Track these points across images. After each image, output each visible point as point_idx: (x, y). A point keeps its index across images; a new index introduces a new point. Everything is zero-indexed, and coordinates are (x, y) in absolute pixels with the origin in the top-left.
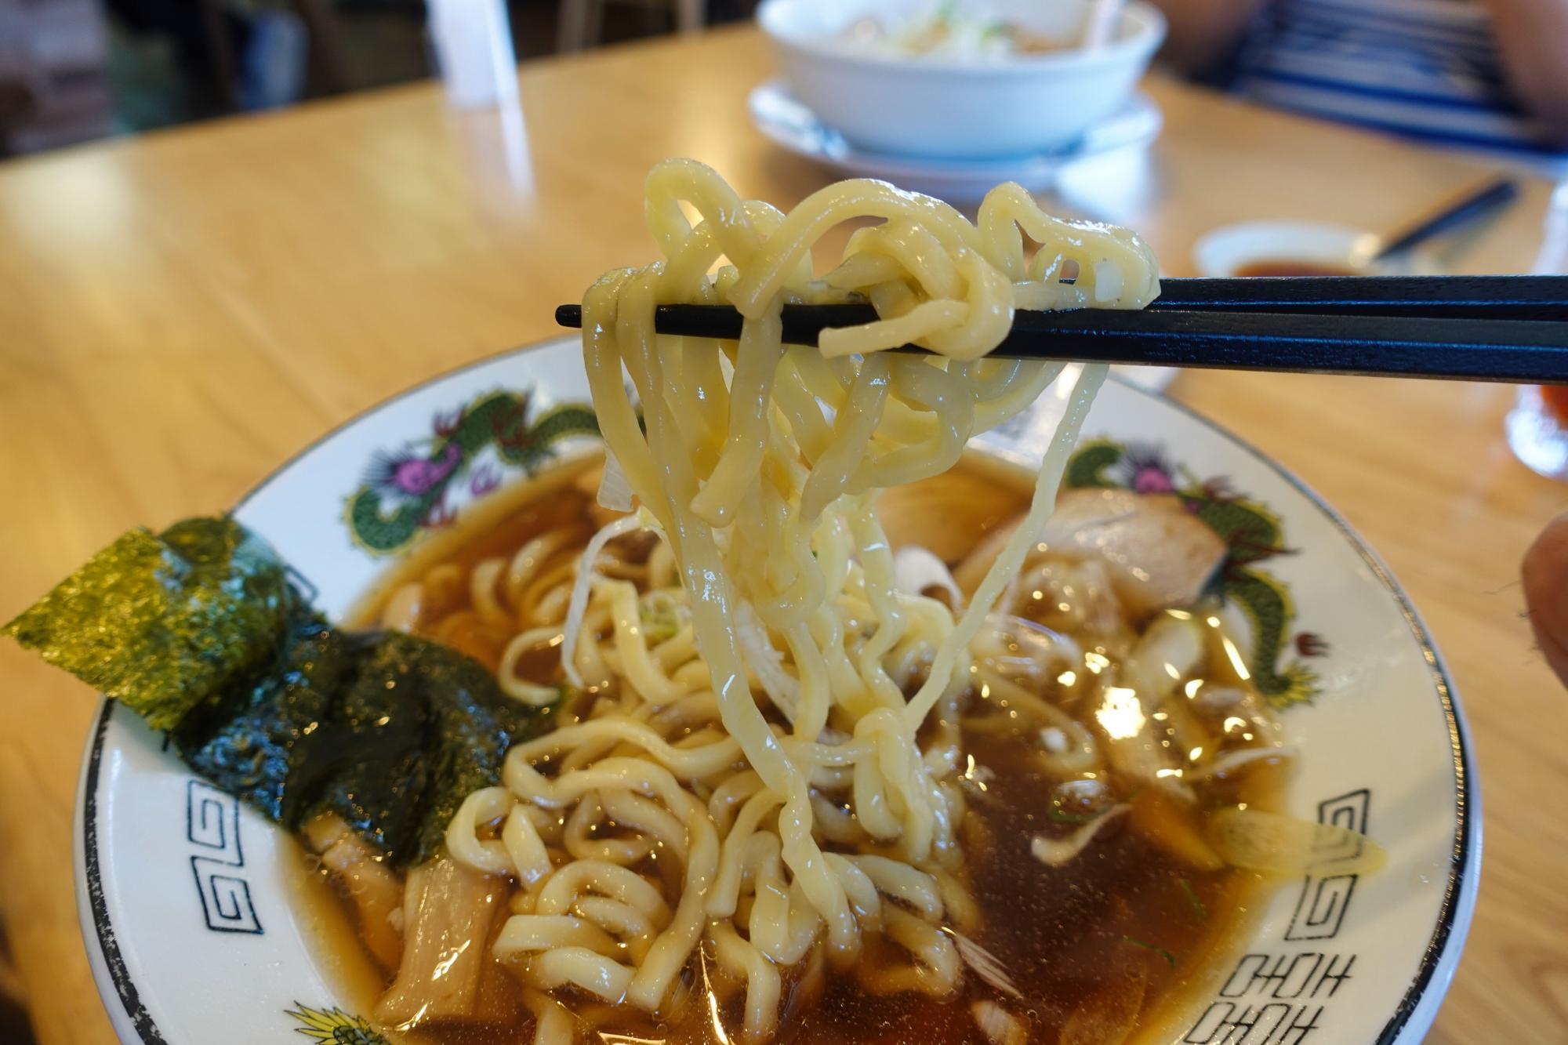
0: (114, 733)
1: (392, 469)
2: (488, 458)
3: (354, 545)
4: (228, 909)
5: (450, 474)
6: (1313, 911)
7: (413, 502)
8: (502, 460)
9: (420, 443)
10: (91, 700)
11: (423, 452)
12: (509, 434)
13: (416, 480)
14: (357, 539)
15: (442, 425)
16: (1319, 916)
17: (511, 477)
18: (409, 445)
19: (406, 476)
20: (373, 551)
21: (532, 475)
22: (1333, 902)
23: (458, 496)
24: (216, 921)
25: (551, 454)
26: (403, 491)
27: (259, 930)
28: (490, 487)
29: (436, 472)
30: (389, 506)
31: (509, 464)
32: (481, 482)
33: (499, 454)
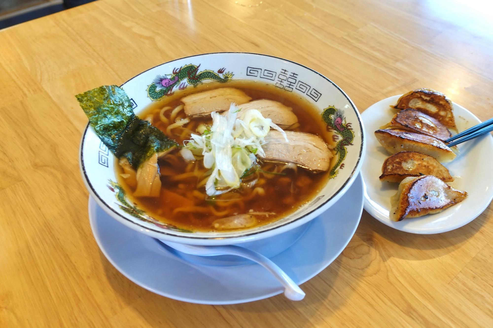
0: (90, 126)
4: (103, 161)
5: (175, 83)
10: (87, 119)
24: (101, 163)
27: (107, 167)
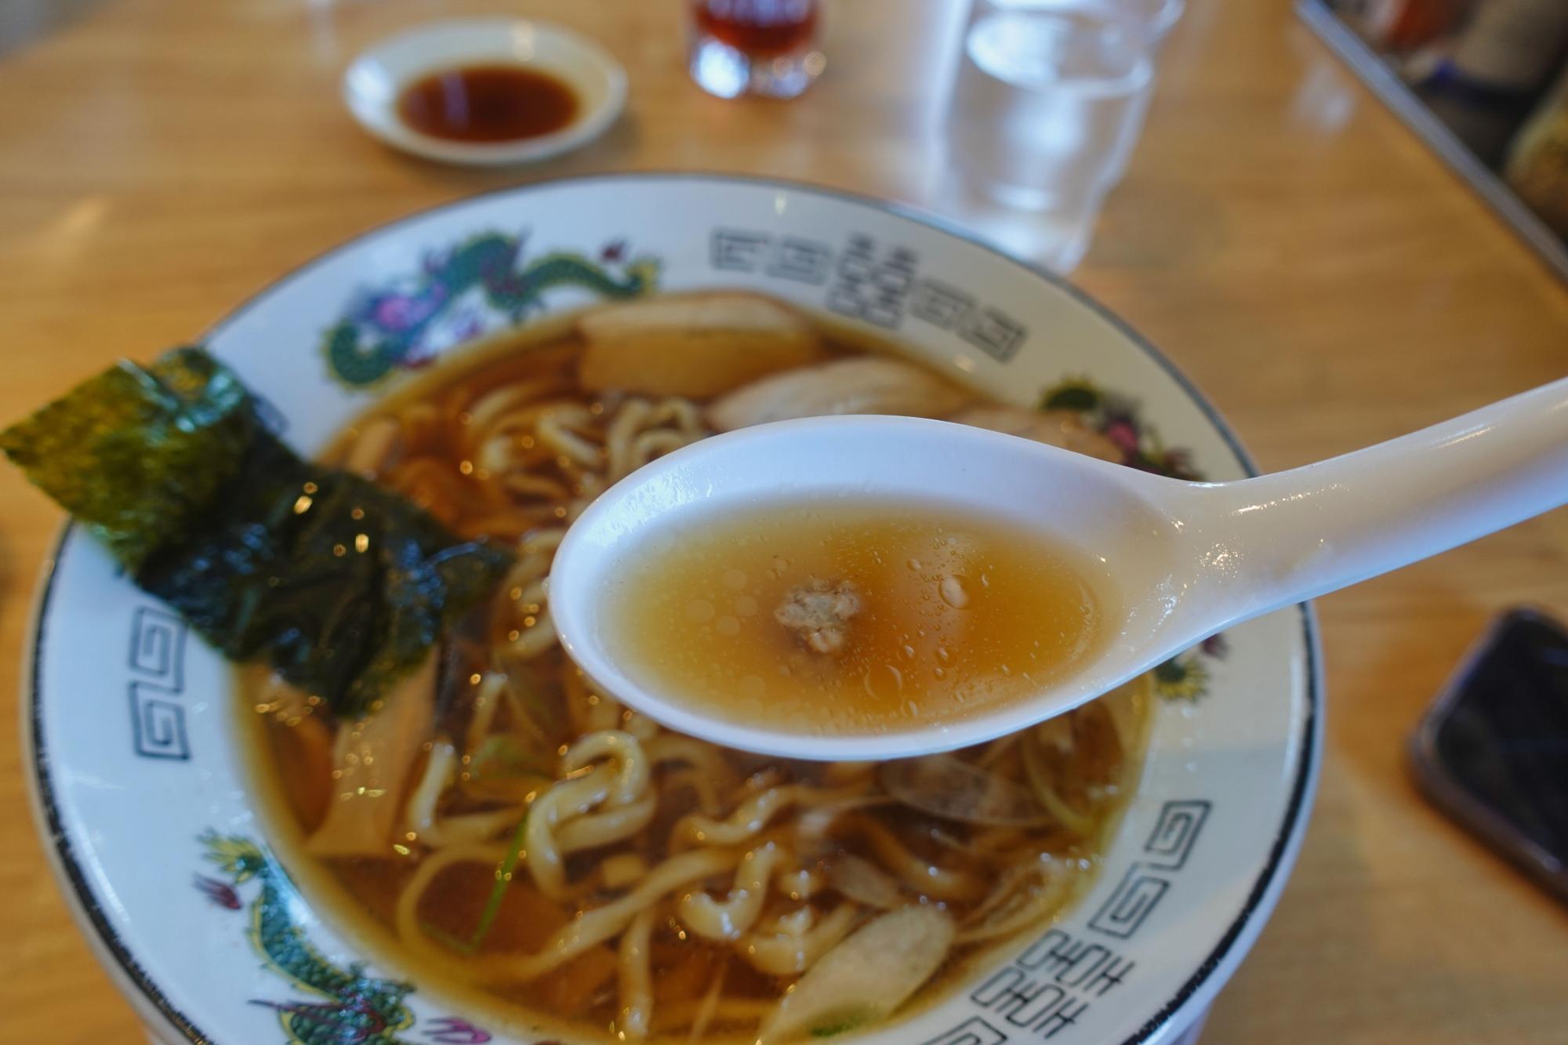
1: (373, 305)
2: (474, 300)
4: (159, 734)
6: (1121, 907)
8: (489, 305)
9: (407, 278)
11: (408, 288)
12: (499, 279)
13: (397, 317)
14: (333, 373)
15: (432, 261)
16: (1123, 914)
17: (495, 322)
18: (396, 280)
19: (388, 312)
20: (347, 386)
21: (517, 319)
22: (1140, 903)
23: (439, 336)
24: (148, 747)
25: (540, 304)
27: (185, 757)
28: (474, 330)
29: (421, 310)
30: (368, 341)
31: (495, 309)
32: (466, 326)
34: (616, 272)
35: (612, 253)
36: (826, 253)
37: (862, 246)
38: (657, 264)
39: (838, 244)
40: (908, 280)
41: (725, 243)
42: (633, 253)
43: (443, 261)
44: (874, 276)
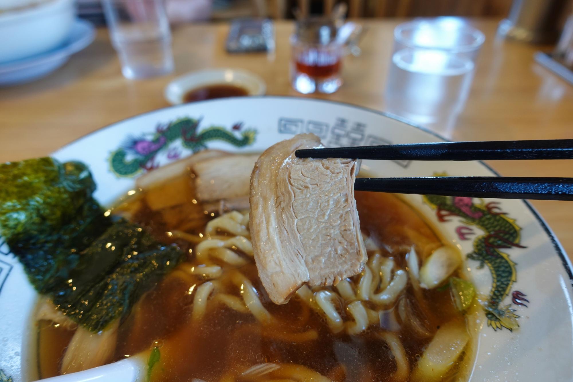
1: (134, 143)
2: (178, 144)
3: (109, 171)
7: (140, 157)
8: (183, 146)
9: (149, 134)
11: (150, 138)
12: (188, 136)
13: (144, 149)
14: (112, 169)
15: (160, 128)
17: (185, 153)
18: (144, 135)
19: (140, 147)
20: (118, 175)
21: (195, 152)
23: (161, 159)
26: (137, 153)
28: (176, 156)
29: (153, 147)
30: (130, 157)
31: (186, 148)
32: (172, 154)
33: (182, 143)
34: (238, 135)
35: (236, 127)
36: (327, 126)
37: (342, 122)
38: (255, 132)
39: (332, 122)
40: (363, 135)
41: (283, 122)
42: (245, 128)
43: (165, 128)
44: (347, 135)
